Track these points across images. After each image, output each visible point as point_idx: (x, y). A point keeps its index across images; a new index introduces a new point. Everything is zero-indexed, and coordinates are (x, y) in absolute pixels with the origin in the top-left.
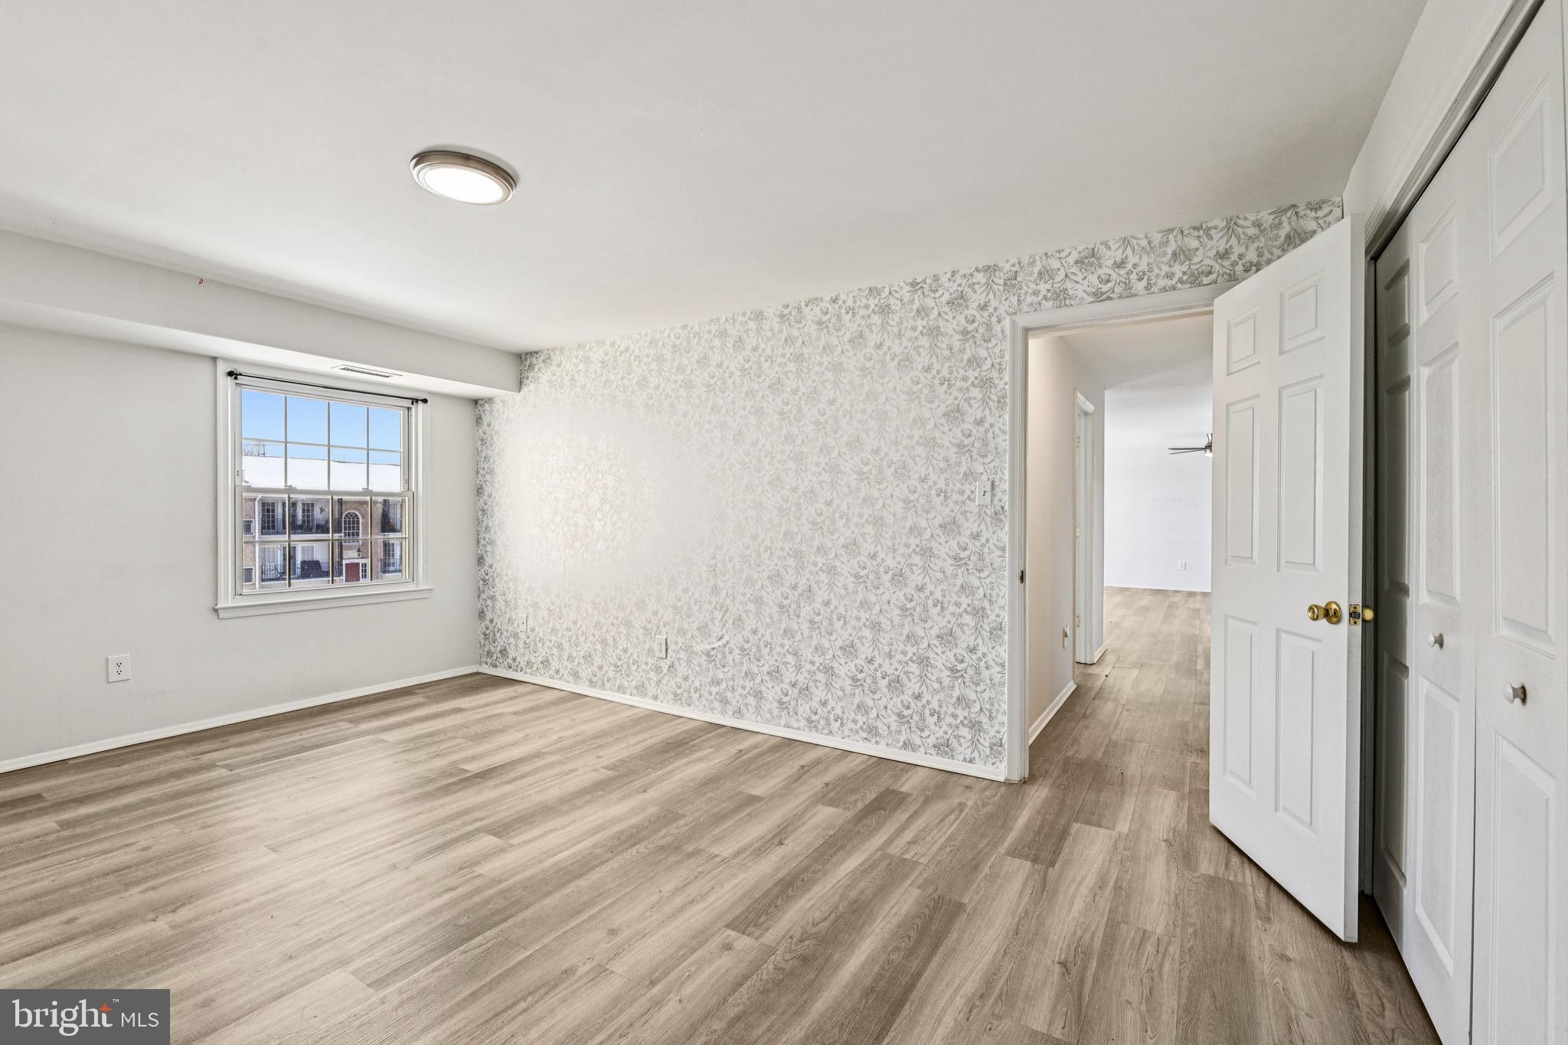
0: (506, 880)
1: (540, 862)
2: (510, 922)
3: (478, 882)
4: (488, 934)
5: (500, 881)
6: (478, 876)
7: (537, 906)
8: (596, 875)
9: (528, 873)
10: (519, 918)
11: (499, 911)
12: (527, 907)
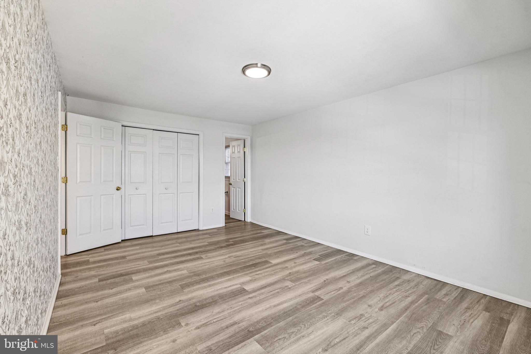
0: (243, 274)
1: (233, 278)
2: (244, 266)
3: (251, 275)
4: (248, 265)
5: (245, 274)
6: (251, 277)
7: (237, 268)
8: (221, 272)
9: (238, 275)
10: (241, 266)
11: (246, 268)
12: (240, 268)
